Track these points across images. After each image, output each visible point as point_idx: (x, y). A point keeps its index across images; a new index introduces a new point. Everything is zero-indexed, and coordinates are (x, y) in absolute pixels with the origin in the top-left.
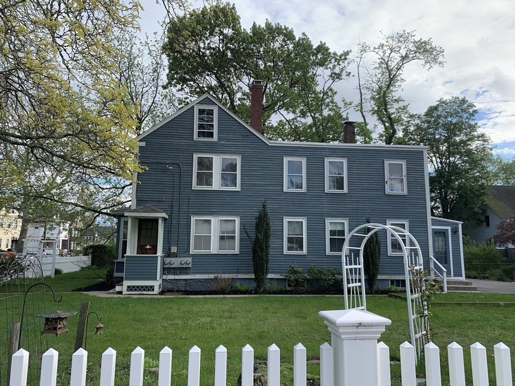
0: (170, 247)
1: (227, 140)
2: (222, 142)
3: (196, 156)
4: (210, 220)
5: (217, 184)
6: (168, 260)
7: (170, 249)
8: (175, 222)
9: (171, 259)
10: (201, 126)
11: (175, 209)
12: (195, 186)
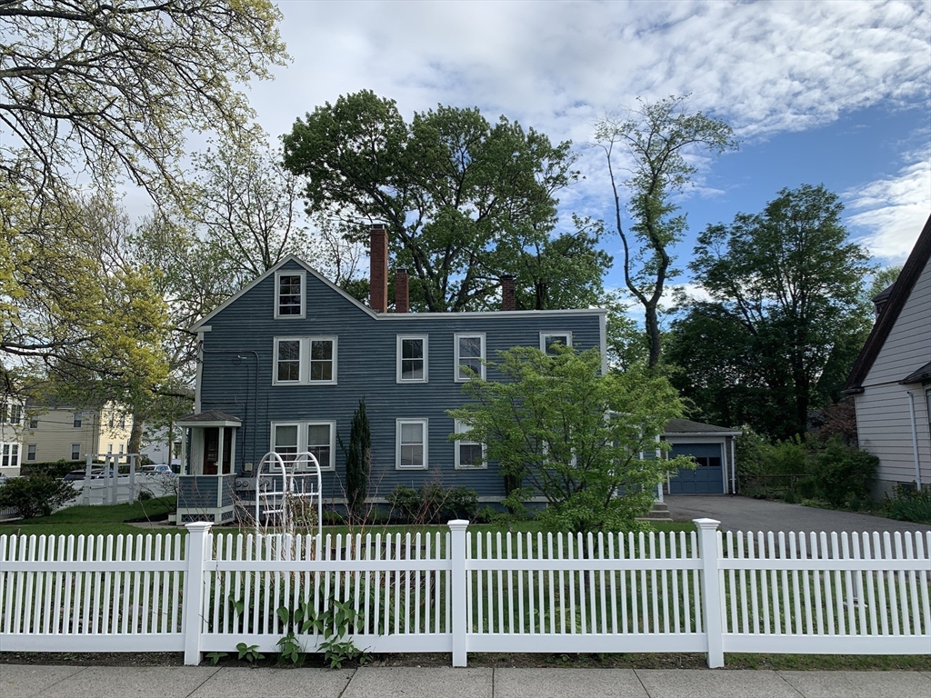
0: (243, 463)
1: (320, 316)
2: (312, 320)
3: (276, 341)
4: (296, 427)
5: (304, 378)
6: (241, 480)
7: (244, 467)
8: (250, 430)
9: (245, 479)
10: (283, 300)
11: (250, 413)
12: (276, 382)
